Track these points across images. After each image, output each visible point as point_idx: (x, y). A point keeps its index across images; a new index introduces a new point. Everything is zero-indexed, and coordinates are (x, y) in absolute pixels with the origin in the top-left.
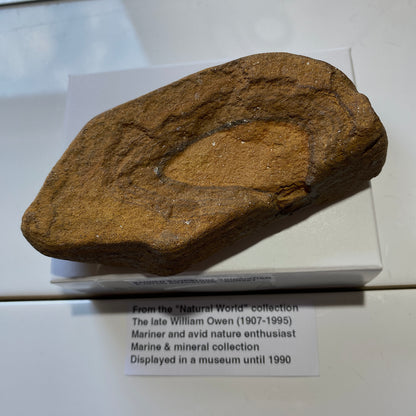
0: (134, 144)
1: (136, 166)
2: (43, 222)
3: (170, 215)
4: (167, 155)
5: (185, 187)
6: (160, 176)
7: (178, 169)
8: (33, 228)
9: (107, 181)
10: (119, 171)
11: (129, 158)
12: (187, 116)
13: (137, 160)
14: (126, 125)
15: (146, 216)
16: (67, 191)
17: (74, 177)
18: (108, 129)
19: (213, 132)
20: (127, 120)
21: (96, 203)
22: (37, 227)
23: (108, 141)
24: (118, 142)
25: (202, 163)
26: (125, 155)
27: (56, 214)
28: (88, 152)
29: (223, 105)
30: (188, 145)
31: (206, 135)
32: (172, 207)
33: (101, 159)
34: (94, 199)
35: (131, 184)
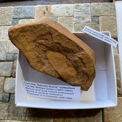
0: (47, 39)
1: (43, 45)
2: (14, 35)
3: (38, 62)
4: (51, 49)
5: (47, 59)
6: (45, 51)
7: (50, 54)
8: (11, 34)
9: (34, 41)
10: (39, 42)
11: (43, 41)
12: (63, 47)
13: (45, 44)
14: (50, 34)
15: (34, 57)
16: (25, 34)
17: (29, 33)
18: (46, 30)
19: (64, 54)
20: (52, 33)
21: (28, 43)
22: (12, 35)
23: (43, 33)
24: (45, 35)
25: (55, 58)
26: (43, 39)
27: (18, 36)
28: (37, 30)
29: (71, 53)
30: (57, 51)
31: (62, 54)
32: (41, 60)
33: (38, 35)
34: (28, 42)
35: (38, 47)
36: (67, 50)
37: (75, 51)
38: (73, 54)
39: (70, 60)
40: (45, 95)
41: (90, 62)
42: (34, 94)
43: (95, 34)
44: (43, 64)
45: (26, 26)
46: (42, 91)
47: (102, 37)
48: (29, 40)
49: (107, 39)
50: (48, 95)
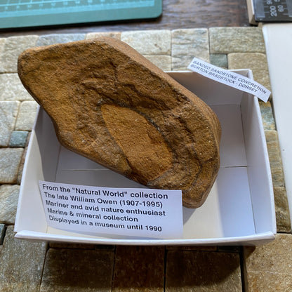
0: (105, 77)
1: (94, 89)
2: (30, 65)
3: (81, 129)
4: (112, 100)
5: (102, 123)
6: (98, 105)
7: (110, 113)
8: (23, 63)
9: (75, 80)
10: (85, 82)
11: (95, 81)
12: (140, 95)
13: (98, 87)
14: (112, 64)
15: (71, 117)
16: (54, 64)
17: (63, 61)
18: (102, 55)
19: (142, 114)
20: (115, 62)
21: (60, 84)
22: (25, 65)
23: (96, 62)
24: (99, 67)
25: (122, 122)
26: (96, 77)
27: (38, 69)
28: (82, 56)
29: (160, 109)
30: (126, 106)
31: (138, 112)
32: (86, 126)
33: (84, 66)
34: (60, 82)
35: (83, 94)
36: (149, 101)
37: (168, 104)
38: (164, 112)
39: (157, 127)
40: (94, 220)
41: (205, 127)
42: (66, 221)
43: (216, 73)
44: (92, 134)
45: (57, 47)
46: (87, 208)
47: (233, 80)
48: (62, 78)
49: (243, 83)
50: (102, 221)
